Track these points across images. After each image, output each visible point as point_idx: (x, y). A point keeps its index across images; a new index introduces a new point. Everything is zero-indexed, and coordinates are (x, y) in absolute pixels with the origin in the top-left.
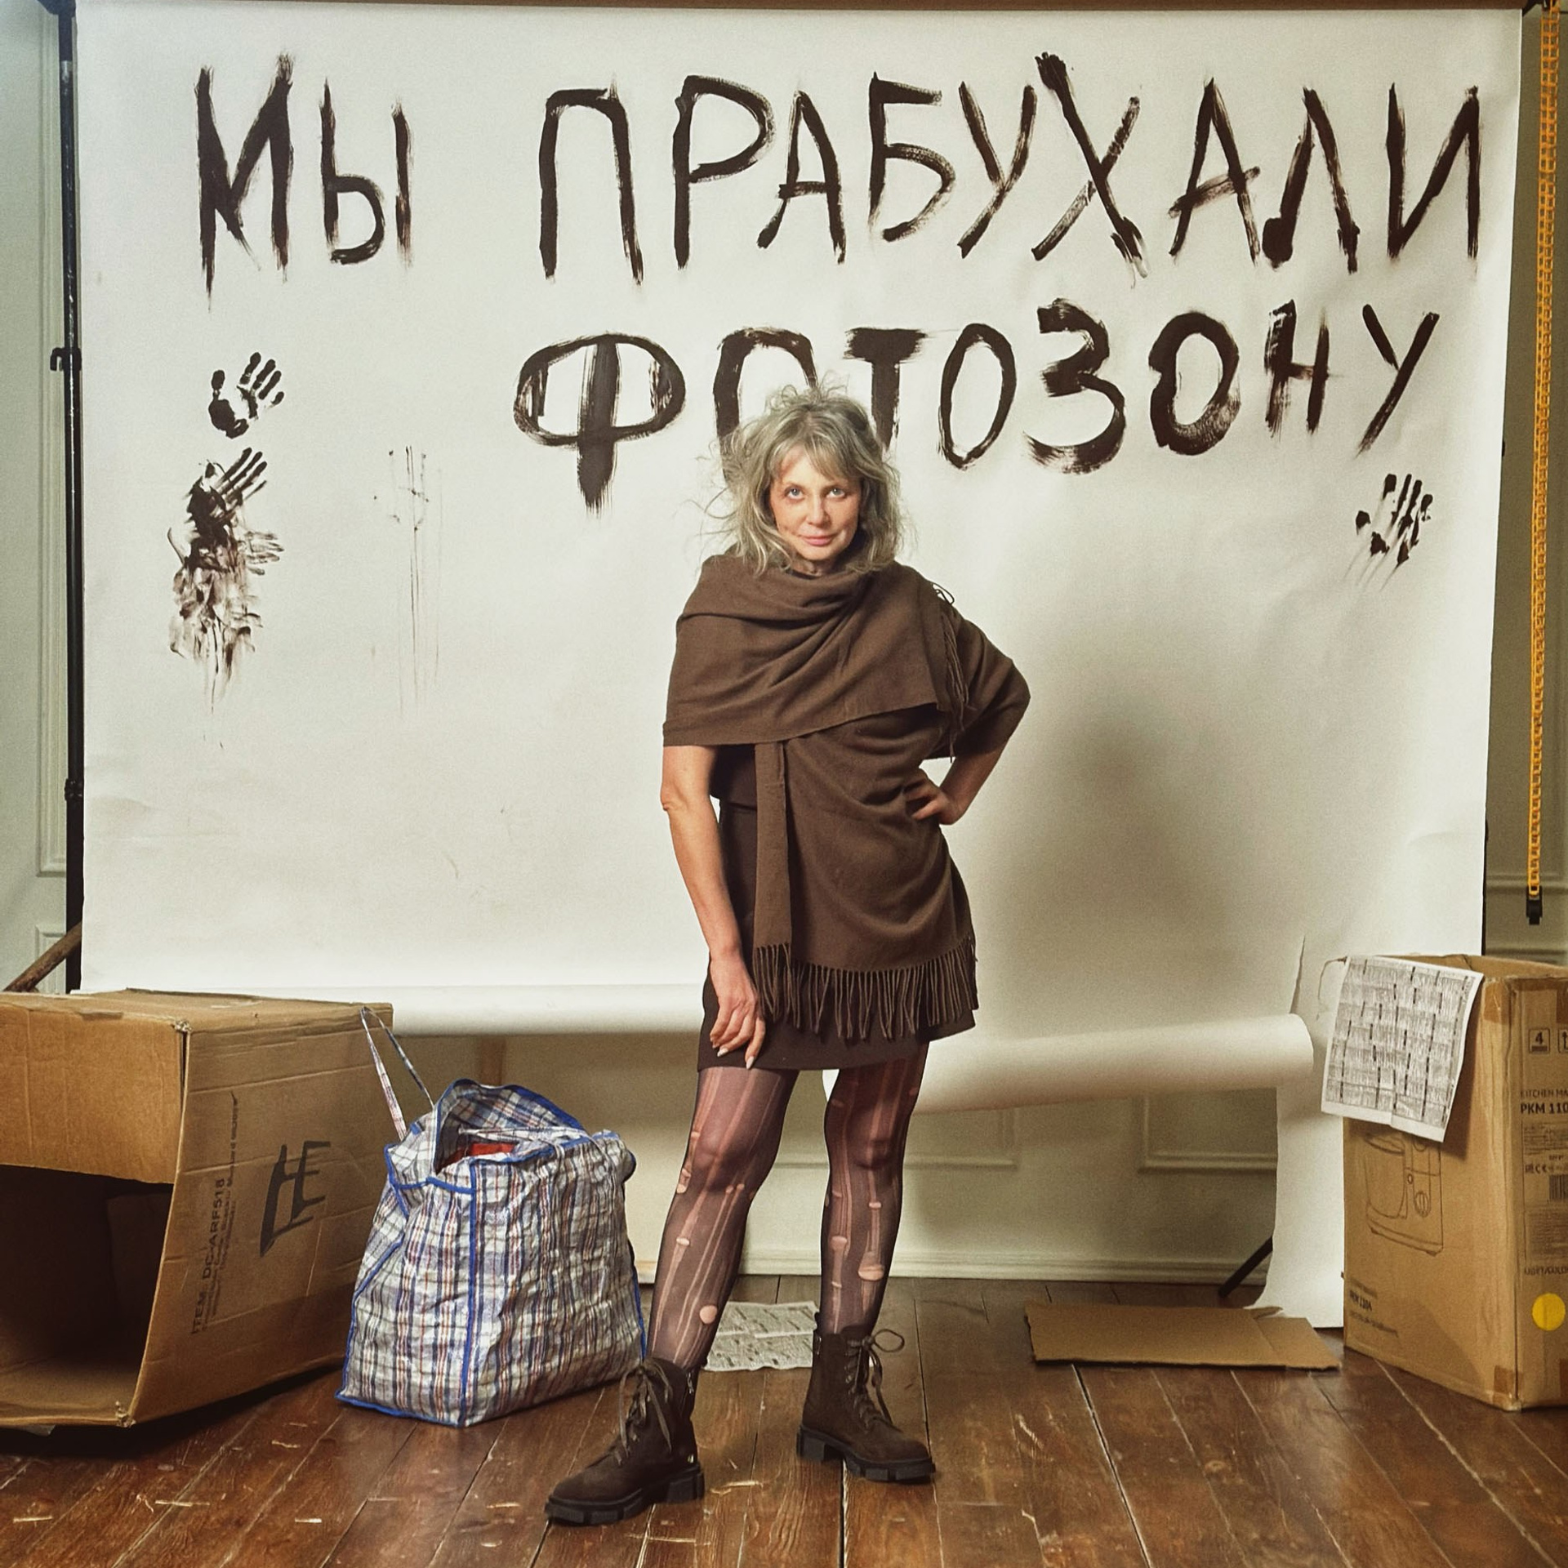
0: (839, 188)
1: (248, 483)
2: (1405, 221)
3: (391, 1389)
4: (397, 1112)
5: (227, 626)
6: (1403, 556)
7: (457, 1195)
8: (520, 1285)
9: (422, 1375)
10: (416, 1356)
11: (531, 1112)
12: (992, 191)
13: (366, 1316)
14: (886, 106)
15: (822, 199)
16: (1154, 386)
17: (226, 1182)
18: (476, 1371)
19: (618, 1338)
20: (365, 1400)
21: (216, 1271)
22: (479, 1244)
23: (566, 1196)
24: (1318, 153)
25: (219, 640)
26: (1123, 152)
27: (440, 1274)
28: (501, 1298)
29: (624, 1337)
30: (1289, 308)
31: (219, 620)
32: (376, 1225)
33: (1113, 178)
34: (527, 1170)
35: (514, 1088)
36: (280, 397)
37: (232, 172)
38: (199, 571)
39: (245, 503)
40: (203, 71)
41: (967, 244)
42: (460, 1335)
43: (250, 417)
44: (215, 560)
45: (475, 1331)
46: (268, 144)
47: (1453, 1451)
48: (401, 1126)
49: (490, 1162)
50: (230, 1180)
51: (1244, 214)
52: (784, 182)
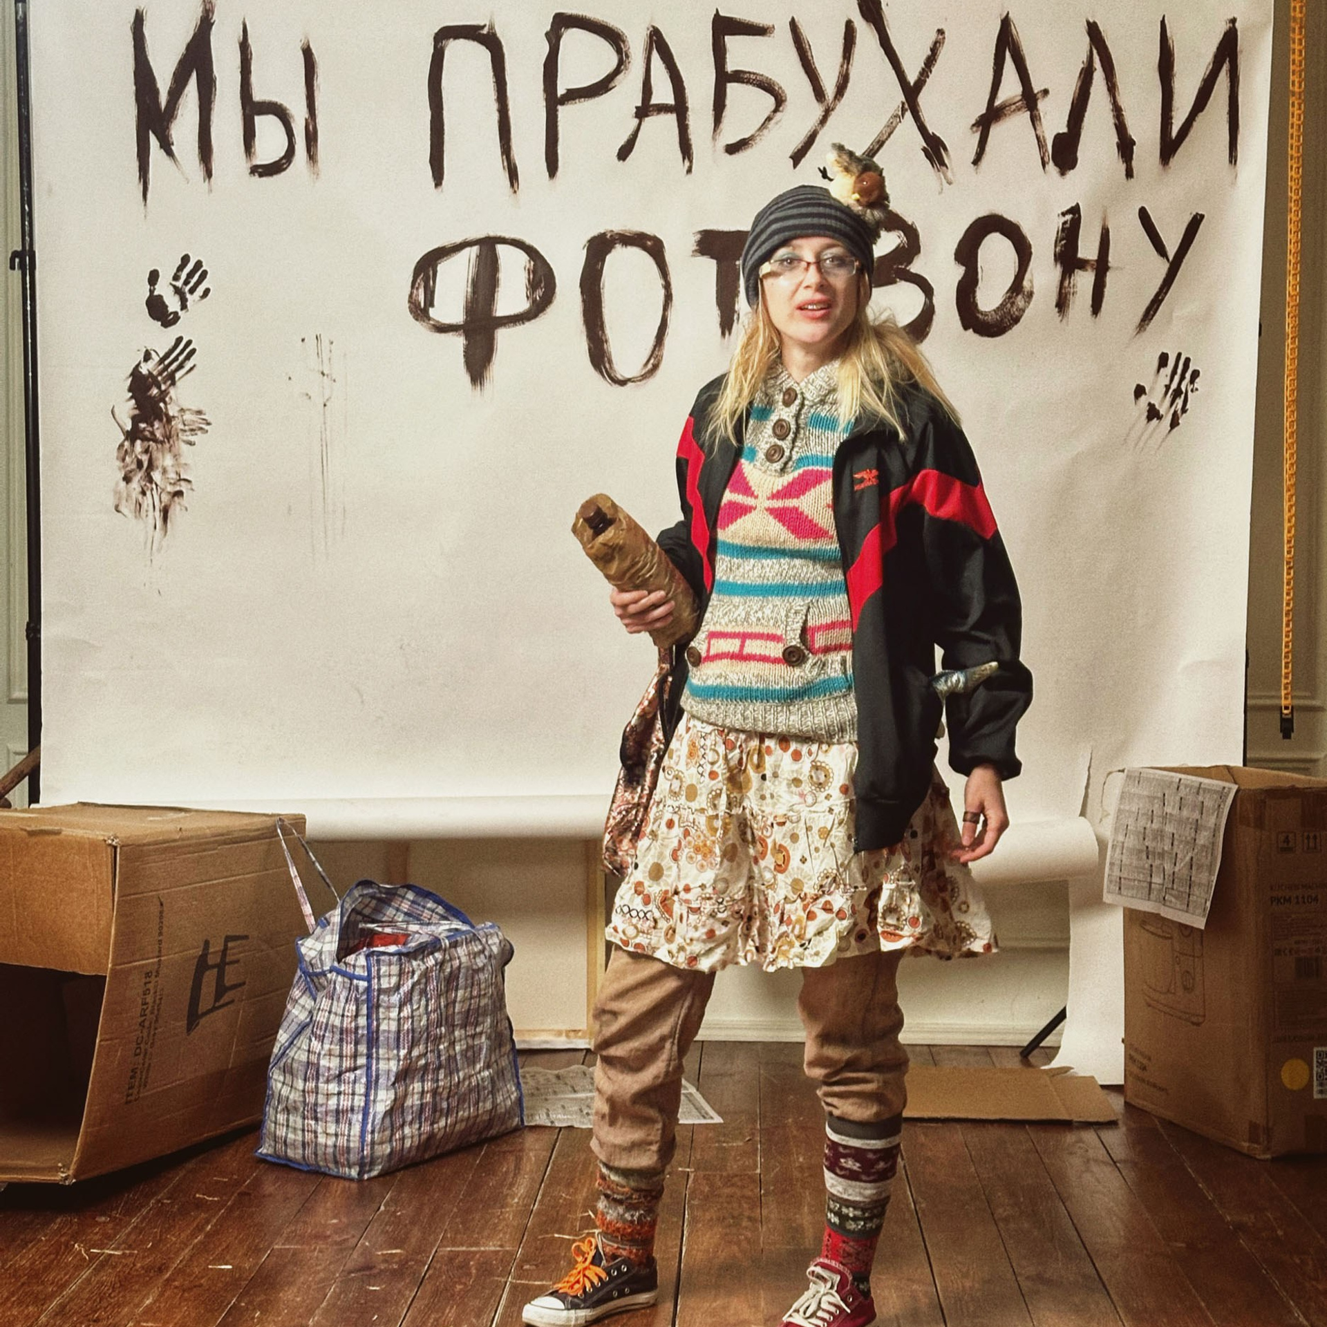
0: (686, 109)
1: (181, 367)
2: (1174, 134)
3: (300, 1146)
4: (307, 909)
5: (163, 490)
6: (1174, 423)
7: (355, 982)
8: (411, 1059)
9: (327, 1135)
10: (321, 1120)
11: (424, 907)
12: (818, 110)
13: (279, 1085)
14: (727, 38)
15: (672, 118)
16: (960, 278)
17: (154, 974)
18: (373, 1132)
19: (498, 1101)
20: (279, 1157)
21: (146, 1050)
22: (375, 1023)
23: (451, 981)
24: (1099, 76)
25: (157, 503)
26: (931, 76)
27: (341, 1049)
28: (394, 1069)
29: (504, 1100)
30: (1075, 210)
31: (157, 485)
32: (289, 1007)
33: (923, 99)
34: (416, 960)
35: (409, 887)
36: (207, 292)
37: (163, 99)
38: (138, 442)
39: (178, 384)
40: (137, 11)
41: (798, 157)
42: (359, 1102)
43: (182, 309)
44: (152, 433)
45: (372, 1098)
46: (194, 75)
47: (1210, 1197)
48: (311, 921)
49: (384, 953)
50: (157, 972)
51: (1035, 129)
52: (639, 104)
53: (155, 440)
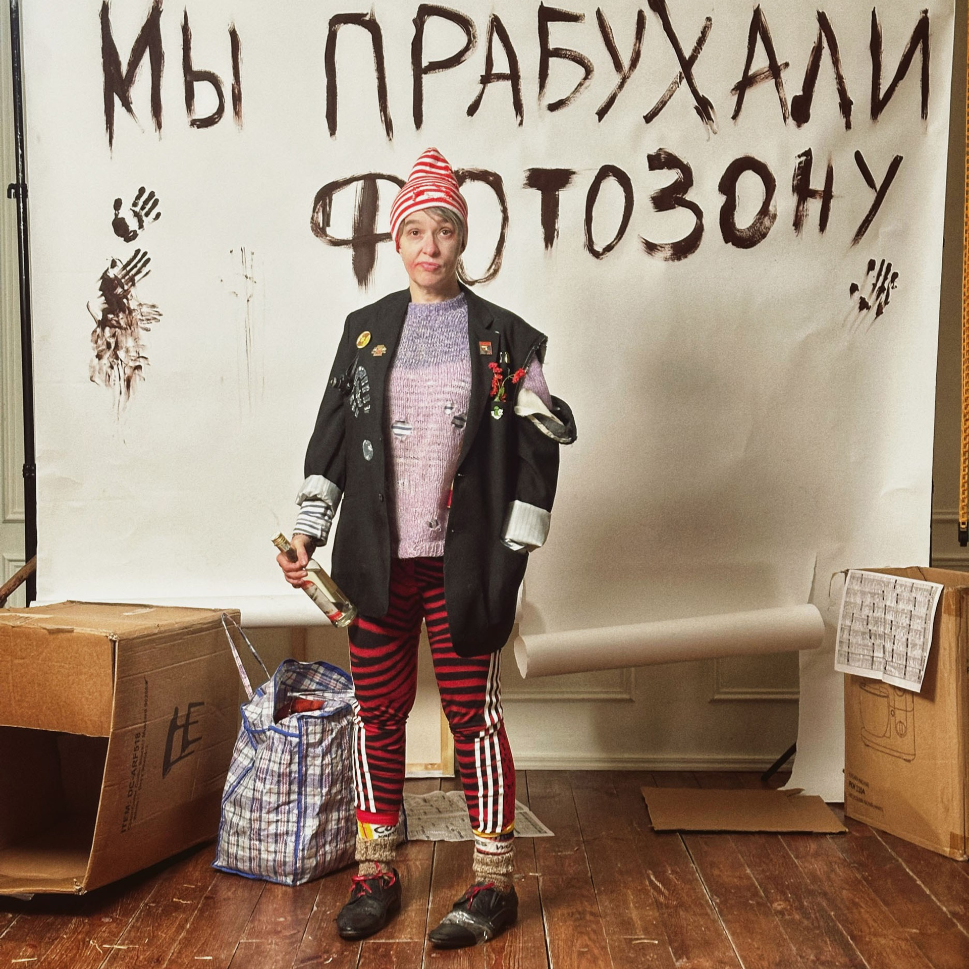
0: (519, 77)
1: (139, 272)
2: (881, 96)
3: (248, 861)
4: (246, 682)
5: (126, 365)
6: (879, 312)
7: (289, 738)
8: (330, 794)
9: (269, 853)
10: (264, 841)
11: (331, 678)
12: (617, 79)
13: (231, 815)
14: (549, 23)
15: (508, 84)
16: (722, 204)
17: (142, 735)
18: (303, 850)
20: (231, 868)
21: (136, 791)
22: (304, 769)
24: (826, 52)
25: (122, 374)
26: (701, 52)
27: (279, 788)
28: (319, 803)
30: (808, 153)
31: (121, 361)
32: (235, 755)
33: (695, 70)
34: (334, 721)
35: (320, 664)
36: (158, 215)
37: (124, 69)
39: (137, 285)
40: (104, 2)
41: (602, 113)
42: (293, 827)
43: (139, 229)
44: (118, 322)
45: (302, 824)
46: (148, 50)
47: (928, 892)
48: (249, 690)
49: (311, 717)
50: (144, 733)
51: (778, 92)
52: (484, 73)
53: (120, 328)
